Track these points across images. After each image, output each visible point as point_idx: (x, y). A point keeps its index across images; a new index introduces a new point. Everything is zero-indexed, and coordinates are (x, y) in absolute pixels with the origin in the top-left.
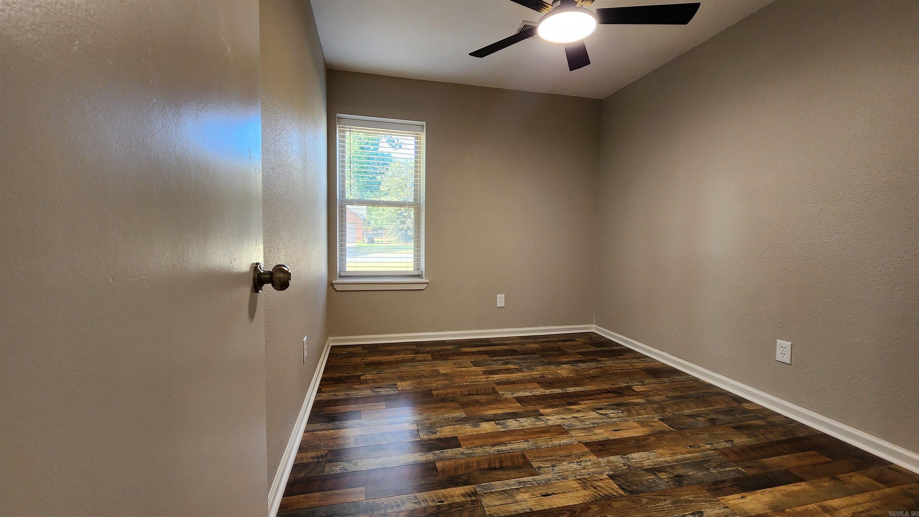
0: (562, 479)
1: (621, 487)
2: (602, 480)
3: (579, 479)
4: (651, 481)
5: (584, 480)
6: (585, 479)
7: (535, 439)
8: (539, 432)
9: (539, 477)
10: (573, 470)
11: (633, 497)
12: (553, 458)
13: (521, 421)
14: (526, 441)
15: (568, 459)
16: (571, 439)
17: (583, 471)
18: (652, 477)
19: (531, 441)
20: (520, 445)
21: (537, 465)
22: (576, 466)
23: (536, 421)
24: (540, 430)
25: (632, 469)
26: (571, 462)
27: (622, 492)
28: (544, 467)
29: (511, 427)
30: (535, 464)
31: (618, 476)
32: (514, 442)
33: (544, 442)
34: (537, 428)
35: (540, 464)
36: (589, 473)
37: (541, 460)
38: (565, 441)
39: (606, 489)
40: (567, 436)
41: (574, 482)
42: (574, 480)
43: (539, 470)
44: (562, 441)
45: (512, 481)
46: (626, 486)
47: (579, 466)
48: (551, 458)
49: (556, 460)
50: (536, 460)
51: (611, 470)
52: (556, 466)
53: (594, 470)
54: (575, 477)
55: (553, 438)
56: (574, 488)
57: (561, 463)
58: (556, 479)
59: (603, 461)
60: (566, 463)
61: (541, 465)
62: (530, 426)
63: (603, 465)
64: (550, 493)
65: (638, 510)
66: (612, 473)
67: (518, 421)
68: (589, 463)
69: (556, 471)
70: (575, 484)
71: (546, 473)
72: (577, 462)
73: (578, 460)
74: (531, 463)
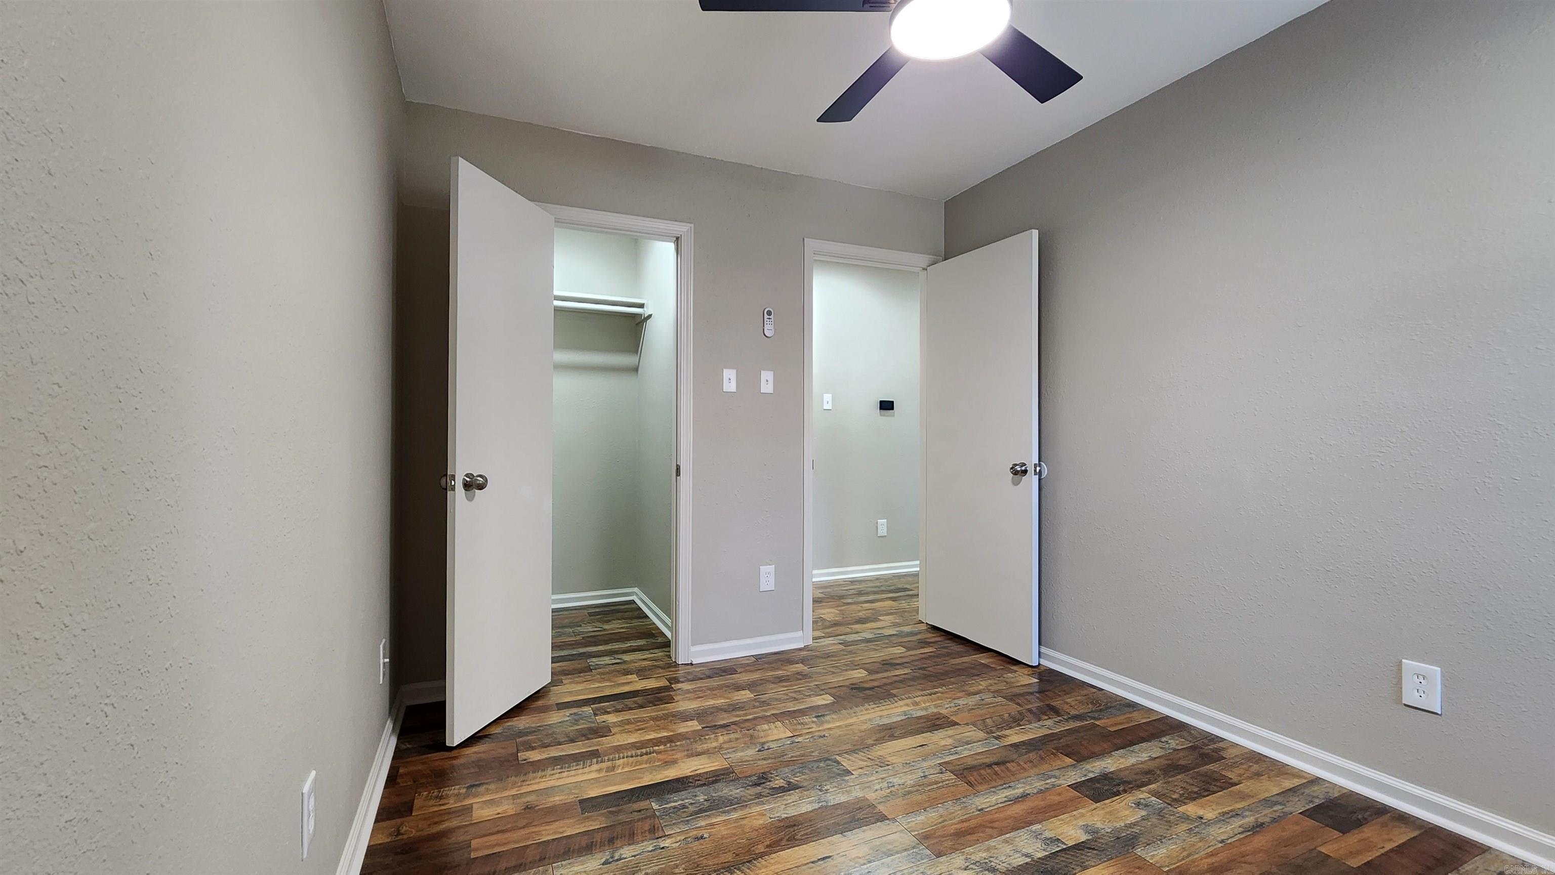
0: (909, 763)
1: (838, 763)
2: (861, 768)
3: (888, 765)
4: (798, 774)
5: (882, 765)
6: (881, 767)
7: (970, 816)
8: (971, 831)
9: (938, 762)
10: (898, 775)
11: (826, 755)
12: (929, 788)
13: (1018, 855)
14: (982, 809)
15: (907, 789)
16: (909, 825)
17: (884, 775)
18: (796, 779)
19: (973, 812)
20: (986, 801)
21: (947, 774)
22: (895, 780)
23: (991, 861)
24: (969, 837)
25: (818, 787)
26: (903, 785)
27: (838, 758)
28: (936, 774)
29: (1026, 836)
30: (948, 775)
31: (839, 775)
32: (1001, 805)
33: (953, 813)
34: (977, 841)
35: (943, 777)
36: (877, 774)
37: (944, 783)
38: (918, 819)
39: (856, 760)
40: (918, 831)
41: (894, 762)
42: (895, 764)
43: (941, 769)
44: (923, 818)
45: (966, 753)
46: (832, 765)
47: (891, 780)
48: (932, 787)
49: (923, 784)
50: (951, 782)
51: (847, 781)
52: (921, 777)
53: (870, 779)
54: (894, 767)
55: (940, 823)
56: (894, 756)
57: (915, 782)
58: (916, 762)
59: (857, 793)
60: (909, 782)
61: (941, 775)
62: (994, 844)
63: (857, 787)
64: (919, 748)
65: (825, 745)
66: (847, 778)
67: (1027, 856)
68: (878, 787)
69: (919, 770)
70: (893, 759)
71: (932, 767)
72: (893, 786)
73: (893, 789)
74: (955, 777)
